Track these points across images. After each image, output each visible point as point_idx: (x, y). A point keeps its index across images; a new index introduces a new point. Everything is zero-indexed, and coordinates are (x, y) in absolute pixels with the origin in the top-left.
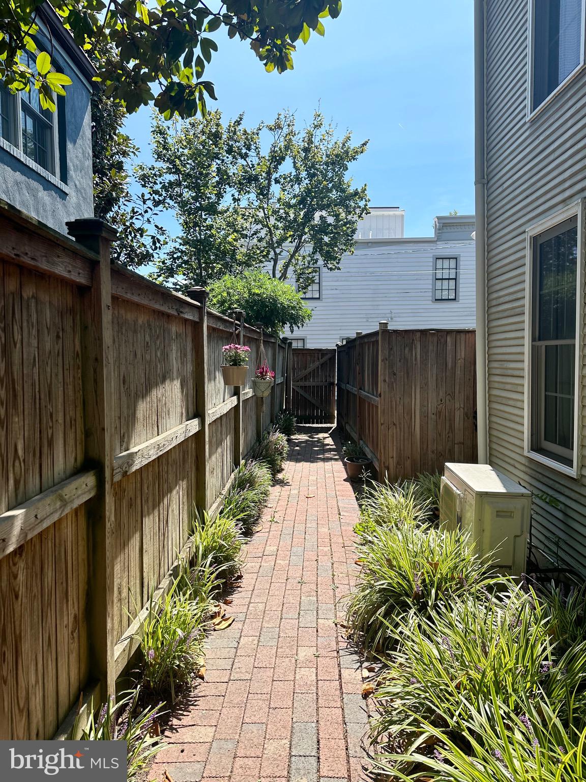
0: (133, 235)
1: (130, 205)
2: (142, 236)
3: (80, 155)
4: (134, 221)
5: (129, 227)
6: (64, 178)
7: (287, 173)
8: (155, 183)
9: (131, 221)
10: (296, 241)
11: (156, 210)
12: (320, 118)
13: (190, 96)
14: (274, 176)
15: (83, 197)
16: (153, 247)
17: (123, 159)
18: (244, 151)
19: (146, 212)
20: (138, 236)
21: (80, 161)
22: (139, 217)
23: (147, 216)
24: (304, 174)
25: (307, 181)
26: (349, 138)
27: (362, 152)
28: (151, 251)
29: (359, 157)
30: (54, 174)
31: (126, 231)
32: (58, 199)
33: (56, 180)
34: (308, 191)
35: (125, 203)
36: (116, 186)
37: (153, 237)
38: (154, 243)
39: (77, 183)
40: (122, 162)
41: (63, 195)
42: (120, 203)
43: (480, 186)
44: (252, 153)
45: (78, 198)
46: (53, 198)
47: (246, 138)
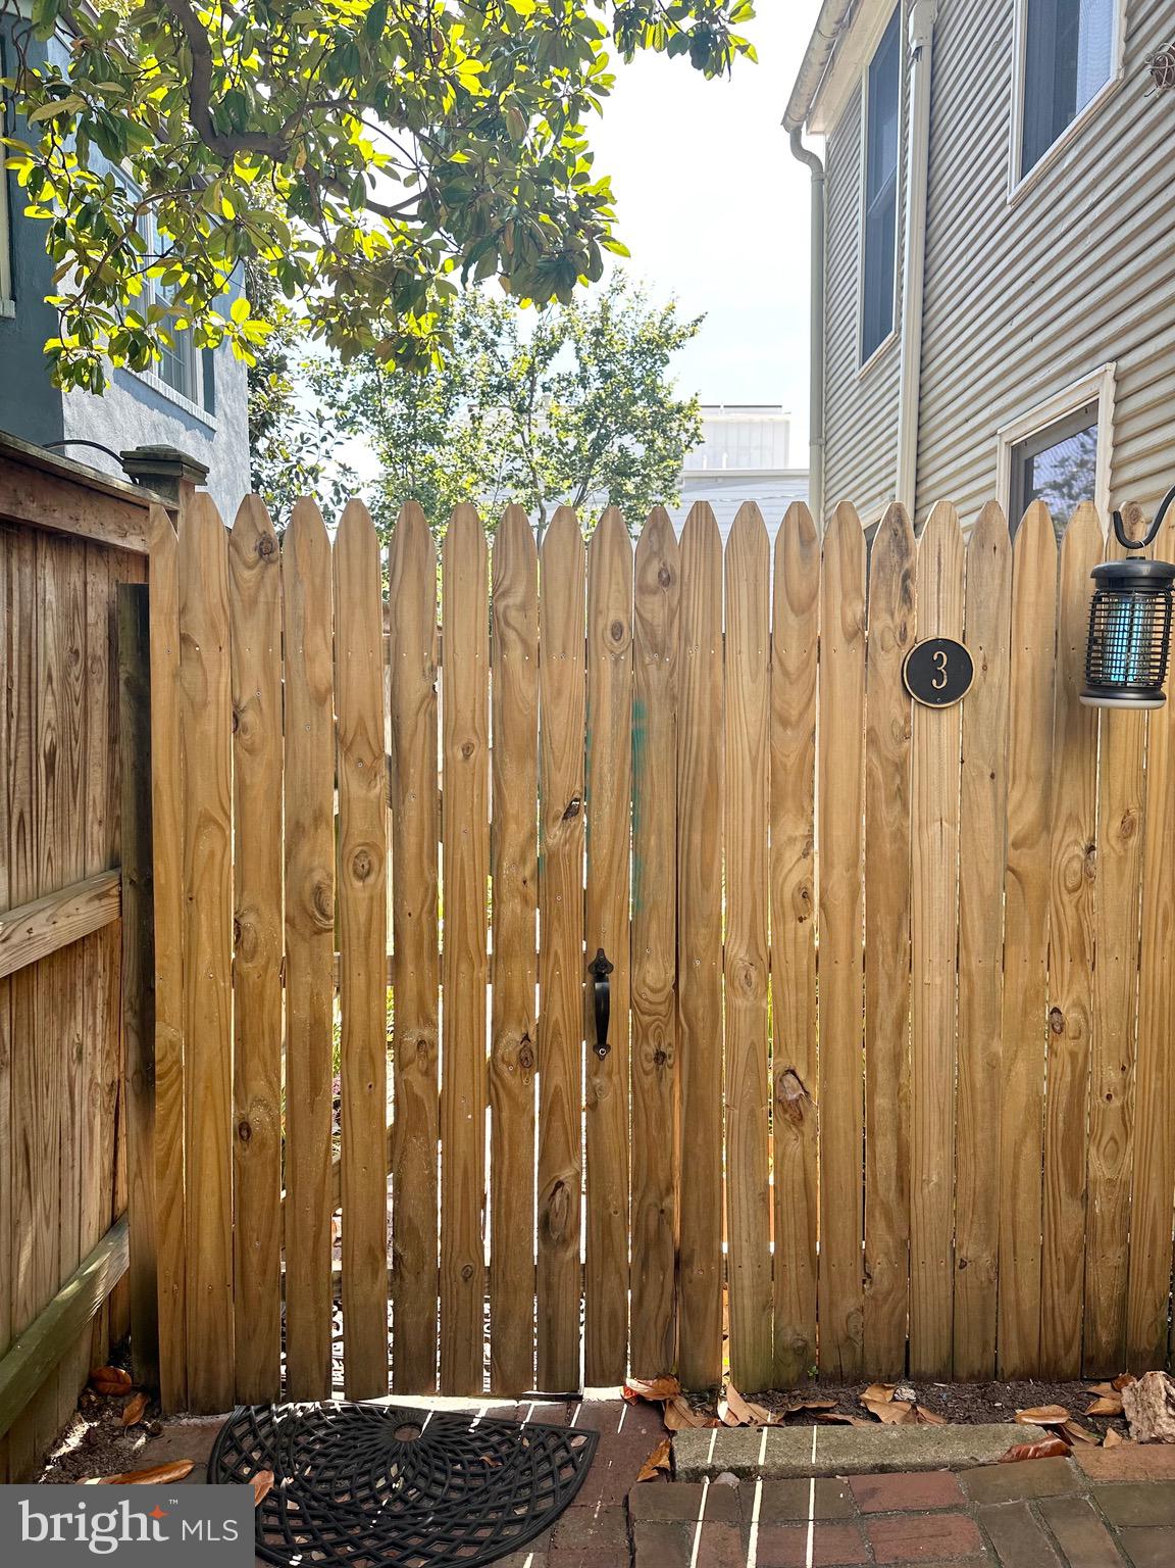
0: (302, 479)
1: (298, 429)
2: (316, 480)
3: (231, 365)
4: (303, 454)
5: (295, 466)
6: (210, 406)
7: (564, 371)
8: (338, 389)
9: (298, 455)
10: (579, 485)
11: (340, 436)
12: (621, 276)
13: (421, 351)
14: (541, 378)
15: (236, 432)
16: (335, 499)
17: (285, 351)
18: (491, 335)
19: (324, 439)
20: (310, 480)
21: (231, 375)
22: (313, 449)
23: (324, 446)
24: (593, 370)
25: (598, 384)
26: (671, 309)
27: (692, 335)
28: (331, 507)
29: (688, 342)
30: (194, 400)
31: (290, 472)
32: (204, 440)
33: (198, 410)
34: (599, 402)
35: (289, 424)
36: (277, 403)
37: (335, 484)
38: (337, 493)
39: (228, 410)
40: (284, 357)
41: (210, 432)
42: (281, 425)
43: (816, 447)
44: (504, 340)
45: (229, 436)
46: (198, 442)
47: (494, 314)
